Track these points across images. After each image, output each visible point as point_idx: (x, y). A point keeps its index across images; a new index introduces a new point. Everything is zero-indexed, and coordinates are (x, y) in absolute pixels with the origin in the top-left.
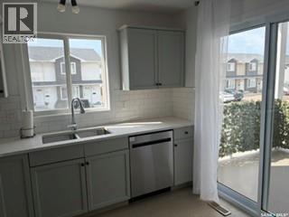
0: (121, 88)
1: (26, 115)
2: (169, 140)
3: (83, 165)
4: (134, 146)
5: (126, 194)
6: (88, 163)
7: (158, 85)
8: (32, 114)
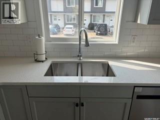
3: (77, 105)
4: (139, 97)
6: (82, 105)
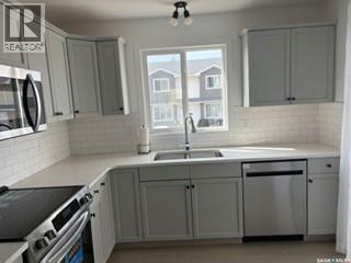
0: (242, 105)
1: (143, 132)
2: (301, 172)
3: (188, 187)
4: (249, 175)
5: (238, 231)
6: (193, 187)
7: (291, 100)
8: (148, 131)
